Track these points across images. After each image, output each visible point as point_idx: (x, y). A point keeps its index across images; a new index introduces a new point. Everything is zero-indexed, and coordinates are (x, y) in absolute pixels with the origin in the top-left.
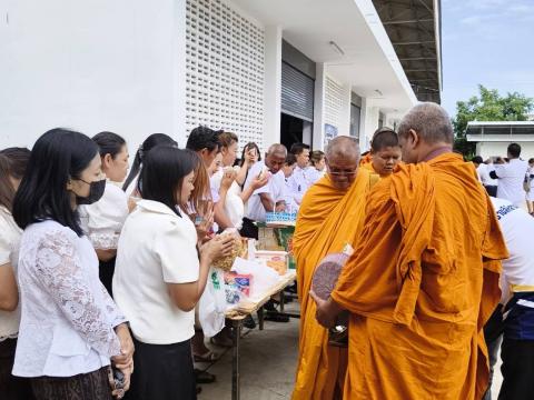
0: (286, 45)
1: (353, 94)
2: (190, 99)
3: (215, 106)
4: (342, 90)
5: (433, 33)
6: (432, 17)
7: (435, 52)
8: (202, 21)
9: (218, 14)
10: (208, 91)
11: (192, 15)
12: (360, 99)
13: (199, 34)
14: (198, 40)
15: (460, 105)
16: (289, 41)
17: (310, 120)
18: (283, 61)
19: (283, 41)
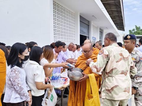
0: (81, 17)
1: (100, 29)
2: (55, 32)
3: (62, 33)
4: (97, 28)
5: (121, 12)
6: (120, 8)
7: (122, 17)
8: (58, 12)
9: (62, 10)
10: (60, 30)
11: (55, 10)
12: (102, 30)
13: (57, 15)
14: (57, 17)
15: (130, 31)
16: (82, 16)
17: (88, 36)
18: (80, 21)
19: (80, 16)
